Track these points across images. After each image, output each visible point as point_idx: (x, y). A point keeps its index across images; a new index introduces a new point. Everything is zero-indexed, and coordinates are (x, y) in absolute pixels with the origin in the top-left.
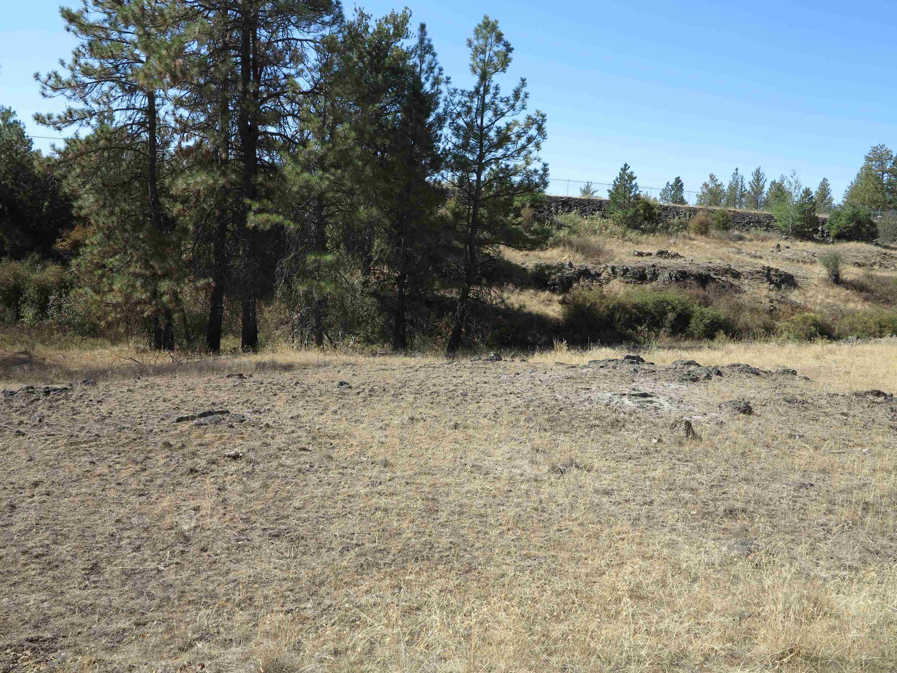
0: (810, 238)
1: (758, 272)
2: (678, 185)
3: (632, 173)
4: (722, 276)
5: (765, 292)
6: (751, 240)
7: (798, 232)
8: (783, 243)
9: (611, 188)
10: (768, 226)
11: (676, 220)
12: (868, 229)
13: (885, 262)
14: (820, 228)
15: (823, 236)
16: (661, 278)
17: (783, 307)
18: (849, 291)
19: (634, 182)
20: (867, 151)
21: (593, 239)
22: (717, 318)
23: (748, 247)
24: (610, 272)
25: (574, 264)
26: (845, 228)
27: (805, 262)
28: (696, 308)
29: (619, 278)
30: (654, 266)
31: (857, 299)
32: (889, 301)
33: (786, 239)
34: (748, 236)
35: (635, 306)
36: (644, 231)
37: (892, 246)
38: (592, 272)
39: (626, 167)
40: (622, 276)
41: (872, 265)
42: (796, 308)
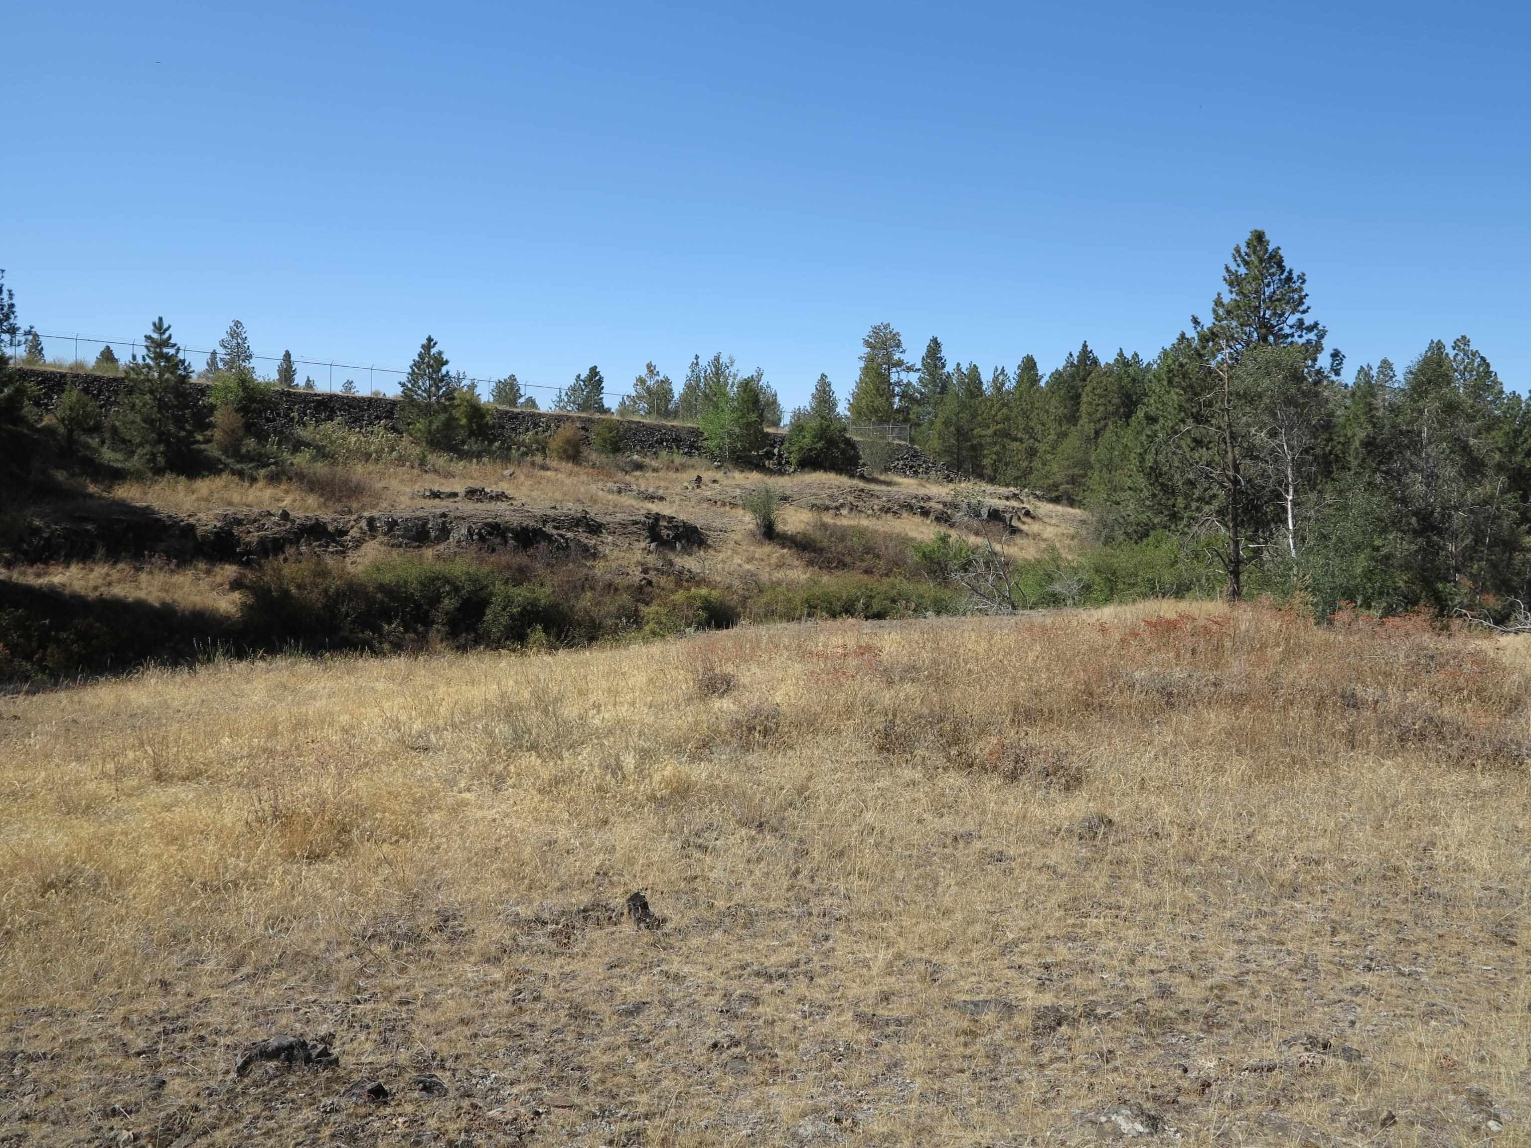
0: (759, 467)
1: (636, 523)
2: (594, 380)
3: (440, 353)
4: (569, 530)
5: (638, 556)
6: (655, 470)
7: (739, 457)
8: (707, 476)
9: (404, 379)
10: (692, 446)
11: (528, 437)
12: (843, 452)
13: (860, 504)
14: (776, 451)
15: (780, 464)
16: (454, 536)
17: (663, 581)
18: (785, 551)
19: (444, 370)
20: (866, 332)
21: (359, 471)
22: (534, 603)
23: (645, 482)
24: (366, 528)
25: (293, 514)
26: (810, 450)
27: (734, 505)
28: (499, 587)
29: (381, 538)
30: (444, 515)
31: (796, 563)
32: (845, 565)
33: (718, 467)
34: (654, 464)
35: (381, 587)
36: (463, 455)
37: (882, 478)
38: (330, 528)
39: (430, 343)
40: (385, 534)
41: (837, 508)
42: (684, 579)
